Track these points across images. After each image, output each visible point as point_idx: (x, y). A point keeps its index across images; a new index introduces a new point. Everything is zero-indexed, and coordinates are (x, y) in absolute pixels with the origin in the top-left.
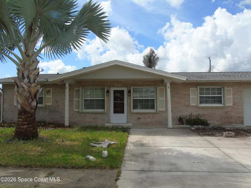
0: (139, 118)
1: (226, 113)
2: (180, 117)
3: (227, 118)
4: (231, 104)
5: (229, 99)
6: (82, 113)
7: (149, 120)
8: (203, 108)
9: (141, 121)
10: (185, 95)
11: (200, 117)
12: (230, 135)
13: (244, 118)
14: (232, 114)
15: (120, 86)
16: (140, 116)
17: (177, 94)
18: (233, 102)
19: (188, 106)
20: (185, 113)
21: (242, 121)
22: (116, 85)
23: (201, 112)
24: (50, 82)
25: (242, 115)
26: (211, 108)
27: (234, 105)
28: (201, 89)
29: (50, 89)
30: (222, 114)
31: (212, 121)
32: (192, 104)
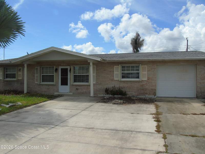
0: (77, 89)
1: (142, 86)
2: (106, 89)
3: (143, 90)
4: (146, 79)
5: (144, 74)
6: (40, 85)
7: (84, 90)
8: (124, 82)
9: (79, 91)
10: (110, 71)
11: (121, 89)
12: (116, 103)
13: (156, 90)
14: (147, 87)
15: (64, 65)
16: (77, 87)
17: (105, 70)
18: (148, 78)
19: (113, 80)
20: (110, 85)
21: (154, 92)
22: (62, 65)
23: (122, 85)
24: (12, 63)
25: (154, 88)
26: (130, 82)
27: (149, 79)
28: (123, 67)
29: (21, 68)
30: (139, 86)
31: (130, 92)
32: (115, 79)
